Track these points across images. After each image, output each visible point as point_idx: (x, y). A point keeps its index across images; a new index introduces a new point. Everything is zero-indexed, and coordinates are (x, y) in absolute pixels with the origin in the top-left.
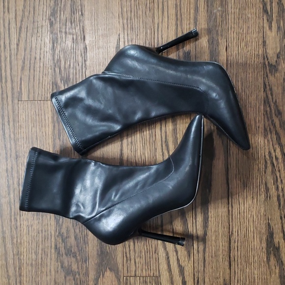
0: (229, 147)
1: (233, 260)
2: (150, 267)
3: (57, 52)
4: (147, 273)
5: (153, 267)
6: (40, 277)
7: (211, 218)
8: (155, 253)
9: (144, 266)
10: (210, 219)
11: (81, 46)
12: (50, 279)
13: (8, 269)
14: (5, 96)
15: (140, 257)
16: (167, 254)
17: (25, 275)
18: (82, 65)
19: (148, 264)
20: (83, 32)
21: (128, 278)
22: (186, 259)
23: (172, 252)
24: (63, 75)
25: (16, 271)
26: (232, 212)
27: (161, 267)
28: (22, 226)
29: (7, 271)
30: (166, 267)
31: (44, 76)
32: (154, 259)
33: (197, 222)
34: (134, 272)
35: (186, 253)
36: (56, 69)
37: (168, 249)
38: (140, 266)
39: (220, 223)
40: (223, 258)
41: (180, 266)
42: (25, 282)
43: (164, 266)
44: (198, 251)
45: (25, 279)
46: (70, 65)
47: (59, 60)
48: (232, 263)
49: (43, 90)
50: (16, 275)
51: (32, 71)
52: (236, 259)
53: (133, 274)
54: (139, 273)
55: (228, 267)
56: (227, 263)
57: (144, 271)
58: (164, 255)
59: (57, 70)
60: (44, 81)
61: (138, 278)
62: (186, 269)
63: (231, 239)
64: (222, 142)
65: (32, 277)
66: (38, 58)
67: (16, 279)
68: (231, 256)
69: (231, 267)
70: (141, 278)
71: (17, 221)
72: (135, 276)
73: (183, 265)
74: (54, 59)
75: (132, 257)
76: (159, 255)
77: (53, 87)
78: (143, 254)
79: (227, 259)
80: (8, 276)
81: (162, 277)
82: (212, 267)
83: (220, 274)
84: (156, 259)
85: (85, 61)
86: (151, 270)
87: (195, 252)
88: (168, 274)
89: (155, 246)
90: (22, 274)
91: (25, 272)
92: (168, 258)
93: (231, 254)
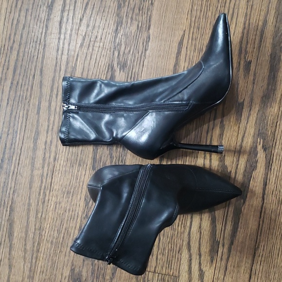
0: (271, 162)
1: (254, 273)
2: (171, 266)
3: (119, 35)
4: (167, 271)
5: (174, 266)
6: (58, 256)
7: (241, 228)
8: (178, 253)
9: (165, 263)
10: (239, 229)
11: (145, 35)
12: (68, 260)
13: (27, 242)
14: (58, 68)
15: (163, 254)
16: (190, 256)
17: (43, 251)
18: (142, 54)
19: (169, 263)
20: (149, 21)
21: (147, 273)
22: (208, 265)
23: (195, 255)
24: (121, 59)
25: (34, 246)
26: (262, 226)
27: (182, 268)
28: (50, 201)
29: (25, 245)
30: (186, 268)
31: (102, 56)
32: (176, 259)
33: (226, 230)
34: (154, 267)
35: (209, 258)
36: (115, 52)
37: (192, 252)
38: (161, 263)
39: (249, 235)
40: (244, 270)
41: (200, 270)
42: (41, 259)
43: (185, 267)
44: (221, 259)
45: (42, 255)
46: (130, 51)
47: (120, 44)
48: (253, 277)
49: (98, 70)
50: (33, 250)
51: (91, 48)
52: (257, 273)
53: (153, 269)
54: (158, 269)
55: (248, 279)
56: (247, 276)
57: (164, 268)
58: (187, 256)
59: (116, 54)
60: (101, 61)
61: (157, 274)
62: (206, 274)
63: (256, 252)
64: (266, 157)
65: (50, 255)
66: (99, 38)
67: (33, 255)
68: (253, 269)
69: (251, 280)
70: (160, 275)
71: (46, 195)
72: (155, 272)
73: (204, 269)
74: (115, 41)
75: (155, 253)
76: (182, 255)
77: (108, 69)
78: (167, 251)
79: (249, 271)
80: (25, 249)
81: (181, 277)
82: (233, 277)
84: (178, 258)
85: (146, 50)
86: (171, 269)
87: (219, 259)
88: (187, 276)
89: (180, 245)
90: (40, 250)
91: (43, 249)
92: (191, 260)
93: (253, 267)
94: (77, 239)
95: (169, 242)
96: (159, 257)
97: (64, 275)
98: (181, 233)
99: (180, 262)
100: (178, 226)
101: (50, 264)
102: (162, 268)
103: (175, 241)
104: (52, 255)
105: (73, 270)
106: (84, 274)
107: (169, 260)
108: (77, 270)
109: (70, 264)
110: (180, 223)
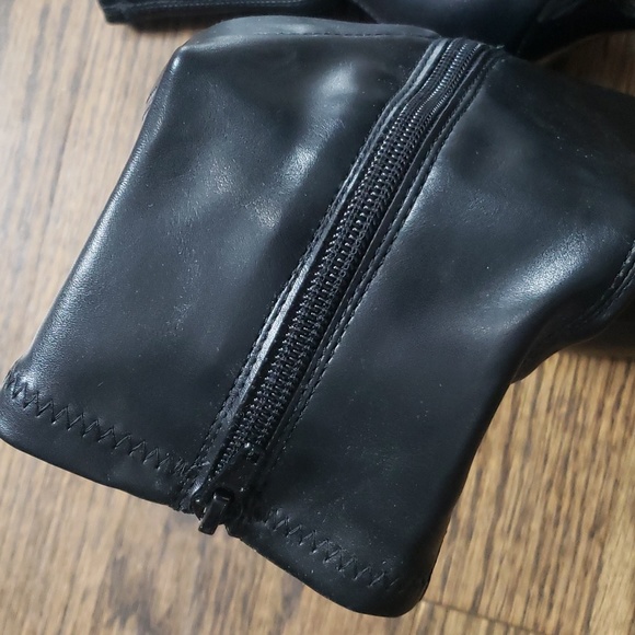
94: (23, 366)
95: (550, 483)
96: (498, 547)
97: (82, 581)
98: (611, 448)
99: (596, 579)
100: (600, 413)
101: (26, 528)
102: (510, 595)
103: (581, 480)
104: (36, 492)
105: (118, 565)
106: (165, 586)
107: (542, 564)
108: (136, 567)
109: (108, 538)
110: (610, 403)
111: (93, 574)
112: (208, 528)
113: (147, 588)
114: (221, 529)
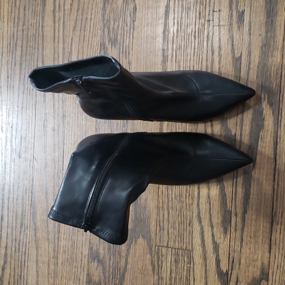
0: (280, 118)
1: (274, 243)
2: (183, 239)
3: (107, 12)
4: (180, 245)
5: (187, 240)
6: (76, 236)
7: (253, 195)
8: (189, 225)
9: (177, 237)
10: (251, 196)
11: (131, 7)
12: (86, 239)
13: (49, 224)
14: (56, 56)
15: (174, 228)
16: (202, 228)
17: (63, 232)
18: (130, 26)
19: (181, 236)
21: (160, 248)
22: (222, 237)
23: (206, 227)
24: (111, 35)
25: (55, 227)
26: (278, 190)
27: (195, 241)
29: (48, 226)
30: (199, 241)
31: (93, 37)
32: (188, 232)
33: (237, 198)
34: (166, 242)
35: (222, 229)
36: (105, 30)
37: (203, 224)
38: (173, 237)
39: (263, 201)
40: (262, 240)
41: (214, 242)
42: (62, 239)
43: (197, 240)
44: (236, 230)
45: (63, 236)
46: (118, 26)
47: (108, 21)
48: (273, 247)
49: (92, 51)
50: (55, 232)
51: (83, 31)
52: (278, 243)
53: (165, 244)
54: (171, 244)
55: (268, 250)
56: (267, 246)
57: (177, 242)
58: (199, 229)
59: (106, 31)
60: (93, 41)
61: (170, 249)
62: (221, 246)
63: (274, 220)
64: (273, 113)
65: (69, 235)
66: (89, 18)
67: (55, 236)
68: (272, 239)
69: (271, 251)
70: (174, 250)
72: (167, 247)
73: (218, 242)
74: (104, 20)
75: (166, 227)
76: (193, 228)
77: (101, 47)
78: (177, 225)
79: (268, 241)
80: (48, 231)
81: (194, 251)
82: (250, 249)
83: (258, 257)
84: (189, 232)
85: (134, 21)
86: (184, 243)
87: (233, 230)
88: (201, 249)
89: (190, 218)
90: (61, 231)
91: (63, 229)
92: (203, 232)
93: (272, 237)
94: (53, 207)
95: (178, 215)
96: (170, 231)
97: (84, 253)
98: (190, 205)
99: (192, 235)
100: (186, 197)
102: (175, 242)
103: (185, 213)
105: (91, 249)
106: (101, 251)
107: (180, 234)
108: (95, 248)
109: (88, 243)
110: (188, 195)
111: (86, 252)
112: (86, 231)
113: (98, 252)
114: (88, 232)
